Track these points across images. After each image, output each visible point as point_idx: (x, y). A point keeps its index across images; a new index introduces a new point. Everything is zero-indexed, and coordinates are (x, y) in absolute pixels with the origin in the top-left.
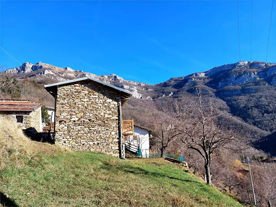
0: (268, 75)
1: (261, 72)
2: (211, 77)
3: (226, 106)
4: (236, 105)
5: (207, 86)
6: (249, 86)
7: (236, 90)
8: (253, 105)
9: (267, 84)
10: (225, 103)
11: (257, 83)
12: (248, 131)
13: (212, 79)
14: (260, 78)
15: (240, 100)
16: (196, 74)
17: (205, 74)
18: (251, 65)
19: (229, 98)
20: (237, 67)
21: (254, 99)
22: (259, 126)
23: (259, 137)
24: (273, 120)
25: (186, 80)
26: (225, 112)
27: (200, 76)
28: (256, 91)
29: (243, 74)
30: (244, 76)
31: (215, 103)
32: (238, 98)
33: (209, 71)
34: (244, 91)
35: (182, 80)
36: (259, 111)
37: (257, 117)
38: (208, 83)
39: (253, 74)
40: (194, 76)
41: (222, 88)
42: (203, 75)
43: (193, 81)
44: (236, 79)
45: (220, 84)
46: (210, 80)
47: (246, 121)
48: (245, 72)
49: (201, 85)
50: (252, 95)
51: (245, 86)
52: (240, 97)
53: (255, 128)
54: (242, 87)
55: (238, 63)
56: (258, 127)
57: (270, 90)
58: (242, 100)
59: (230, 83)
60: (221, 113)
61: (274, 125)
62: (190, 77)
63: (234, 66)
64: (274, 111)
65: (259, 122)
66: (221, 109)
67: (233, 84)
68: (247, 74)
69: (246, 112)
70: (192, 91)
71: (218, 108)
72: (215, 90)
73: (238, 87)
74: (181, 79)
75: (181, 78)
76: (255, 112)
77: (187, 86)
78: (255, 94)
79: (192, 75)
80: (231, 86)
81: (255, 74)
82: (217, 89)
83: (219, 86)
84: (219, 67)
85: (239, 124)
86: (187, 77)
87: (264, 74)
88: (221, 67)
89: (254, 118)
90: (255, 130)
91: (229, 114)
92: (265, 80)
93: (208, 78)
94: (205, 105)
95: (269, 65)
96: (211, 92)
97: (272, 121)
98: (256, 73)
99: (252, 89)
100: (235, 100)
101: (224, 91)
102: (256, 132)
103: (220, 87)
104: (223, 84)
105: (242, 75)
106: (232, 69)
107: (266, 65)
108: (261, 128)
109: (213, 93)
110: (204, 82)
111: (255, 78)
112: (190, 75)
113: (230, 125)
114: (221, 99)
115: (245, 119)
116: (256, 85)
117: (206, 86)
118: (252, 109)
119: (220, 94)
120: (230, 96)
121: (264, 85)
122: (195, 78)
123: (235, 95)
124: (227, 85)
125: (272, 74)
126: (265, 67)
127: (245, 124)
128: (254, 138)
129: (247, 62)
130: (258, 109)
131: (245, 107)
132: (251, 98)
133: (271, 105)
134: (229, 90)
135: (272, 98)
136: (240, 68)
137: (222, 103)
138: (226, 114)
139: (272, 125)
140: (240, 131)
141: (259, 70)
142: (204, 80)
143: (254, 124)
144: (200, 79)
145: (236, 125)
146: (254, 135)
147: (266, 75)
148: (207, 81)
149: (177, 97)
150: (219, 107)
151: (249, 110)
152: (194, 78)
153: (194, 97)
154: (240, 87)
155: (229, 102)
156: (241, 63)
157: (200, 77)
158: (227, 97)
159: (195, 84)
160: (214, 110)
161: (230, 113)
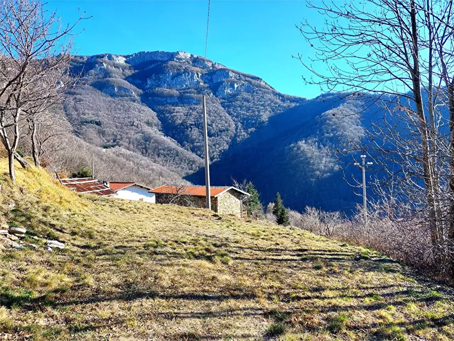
0: (215, 81)
1: (206, 74)
2: (135, 67)
3: (156, 120)
4: (170, 119)
5: (128, 82)
6: (190, 92)
7: (172, 96)
8: (194, 123)
9: (212, 95)
10: (154, 114)
11: (199, 91)
12: (185, 160)
13: (137, 71)
14: (204, 83)
15: (177, 112)
16: (110, 57)
17: (125, 59)
18: (196, 61)
19: (161, 108)
20: (175, 59)
21: (195, 113)
22: (199, 152)
23: (197, 168)
24: (214, 145)
25: (91, 63)
26: (155, 129)
27: (117, 61)
28: (199, 102)
29: (184, 73)
30: (185, 75)
31: (140, 112)
32: (174, 110)
33: (132, 55)
34: (183, 100)
35: (82, 63)
36: (200, 132)
37: (197, 140)
38: (130, 77)
39: (196, 75)
40: (106, 59)
41: (152, 89)
42: (121, 61)
43: (104, 69)
44: (173, 79)
45: (149, 82)
46: (133, 72)
47: (183, 146)
48: (186, 71)
49: (118, 79)
50: (193, 106)
51: (184, 93)
52: (177, 108)
53: (194, 155)
54: (180, 93)
55: (178, 53)
56: (197, 154)
57: (214, 103)
58: (180, 113)
59: (164, 83)
60: (147, 129)
61: (215, 153)
62: (99, 60)
63: (172, 56)
64: (217, 133)
65: (199, 148)
66: (148, 123)
67: (169, 87)
68: (189, 73)
69: (183, 133)
70: (103, 86)
71: (145, 122)
72: (141, 91)
73: (175, 92)
74: (81, 60)
75: (81, 57)
76: (195, 133)
77: (92, 75)
78: (196, 106)
79: (102, 57)
80: (165, 89)
81: (198, 77)
82: (144, 90)
83: (148, 86)
84: (148, 52)
85: (174, 149)
86: (92, 57)
87: (210, 78)
88: (152, 53)
89: (192, 141)
90: (194, 158)
91: (160, 133)
92: (210, 87)
93: (130, 68)
94: (124, 114)
95: (217, 65)
96: (133, 93)
97: (214, 147)
98: (200, 75)
99: (192, 98)
100: (170, 113)
101: (154, 95)
102: (194, 162)
103: (149, 88)
104: (154, 82)
105: (181, 74)
106: (167, 61)
107: (213, 64)
108: (200, 156)
109: (138, 95)
110: (124, 75)
111: (198, 82)
112: (98, 57)
113: (160, 150)
114: (149, 107)
115: (181, 142)
116: (199, 93)
117: (126, 82)
118: (191, 128)
119: (149, 99)
120: (163, 105)
121: (208, 95)
122: (109, 64)
123: (170, 104)
124: (159, 86)
125: (219, 80)
126: (211, 68)
127: (180, 149)
128: (192, 169)
129: (189, 55)
130: (199, 129)
131: (182, 124)
132: (191, 111)
133: (214, 126)
134: (161, 95)
135: (216, 115)
136: (180, 62)
137: (149, 114)
138: (156, 133)
139: (213, 152)
140: (174, 160)
141: (205, 71)
142: (123, 70)
143: (193, 150)
144: (117, 66)
145: (169, 151)
146: (192, 165)
147: (211, 80)
148: (129, 73)
149: (74, 94)
150: (145, 120)
151: (188, 129)
152: (105, 62)
153: (104, 98)
154: (178, 92)
155: (161, 115)
156: (181, 55)
157: (117, 64)
158: (159, 105)
159: (107, 73)
160: (138, 125)
161: (161, 131)
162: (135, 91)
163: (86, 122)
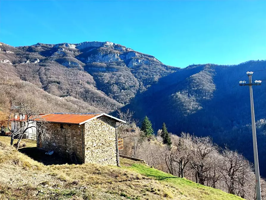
0: (127, 58)
1: (122, 54)
2: (81, 51)
3: (93, 81)
4: (101, 80)
5: (77, 59)
6: (113, 65)
7: (102, 67)
8: (115, 82)
9: (126, 66)
10: (92, 77)
11: (118, 64)
12: (109, 104)
13: (82, 53)
14: (121, 59)
15: (105, 76)
16: (67, 45)
17: (76, 46)
18: (116, 47)
19: (96, 74)
20: (104, 46)
21: (115, 77)
22: (117, 99)
23: (116, 108)
24: (127, 95)
25: (55, 48)
26: (92, 86)
27: (71, 48)
28: (118, 70)
29: (109, 54)
30: (110, 55)
31: (83, 76)
32: (103, 75)
33: (79, 44)
34: (109, 69)
35: (50, 48)
36: (118, 87)
37: (116, 92)
38: (78, 56)
39: (116, 55)
40: (64, 46)
41: (91, 63)
42: (73, 47)
43: (63, 52)
44: (103, 57)
45: (89, 59)
46: (80, 53)
47: (108, 95)
48: (110, 52)
49: (71, 57)
50: (114, 73)
51: (109, 65)
52: (105, 74)
53: (115, 101)
54: (107, 65)
55: (106, 42)
56: (116, 100)
57: (127, 71)
58: (107, 77)
59: (98, 59)
60: (87, 86)
61: (127, 99)
62: (60, 47)
63: (102, 44)
64: (129, 88)
65: (117, 97)
66: (88, 83)
67: (100, 61)
68: (112, 54)
69: (108, 88)
70: (62, 61)
71: (86, 82)
72: (84, 64)
73: (104, 65)
74: (50, 47)
75: (50, 45)
76: (115, 88)
77: (56, 55)
78: (116, 73)
79: (62, 45)
80: (98, 63)
81: (118, 56)
82: (86, 63)
83: (89, 61)
84: (89, 42)
85: (103, 98)
86: (56, 45)
87: (124, 56)
88: (91, 42)
89: (114, 93)
90: (114, 103)
91: (95, 88)
92: (124, 62)
93: (78, 51)
94: (74, 78)
95: (128, 49)
96: (80, 65)
97: (126, 96)
98: (119, 55)
99: (114, 68)
100: (101, 76)
101: (92, 66)
102: (114, 105)
103: (89, 62)
104: (92, 59)
105: (108, 54)
106: (100, 47)
107: (126, 49)
108: (118, 101)
109: (82, 66)
110: (74, 55)
111: (118, 59)
112: (59, 45)
113: (95, 98)
114: (89, 73)
115: (107, 94)
116: (118, 65)
117: (76, 59)
118: (113, 85)
119: (88, 69)
120: (96, 72)
121: (123, 66)
122: (66, 49)
123: (101, 71)
124: (95, 61)
125: (130, 58)
126: (125, 51)
127: (106, 97)
128: (113, 109)
129: (112, 44)
130: (118, 85)
131: (108, 83)
132: (113, 75)
133: (127, 84)
134: (96, 66)
135: (128, 77)
136: (107, 48)
137: (89, 77)
138: (92, 88)
139: (126, 99)
140: (102, 104)
141: (122, 53)
142: (74, 52)
143: (114, 98)
144: (70, 50)
145: (100, 98)
146: (113, 107)
147: (125, 57)
148: (77, 54)
149: (45, 66)
150: (86, 81)
151: (111, 86)
152: (64, 48)
153: (63, 68)
154: (106, 65)
155: (95, 77)
156: (108, 44)
157: (71, 49)
158: (95, 72)
159: (65, 54)
160: (82, 83)
161: (96, 87)
162: (81, 64)
163: (51, 82)
